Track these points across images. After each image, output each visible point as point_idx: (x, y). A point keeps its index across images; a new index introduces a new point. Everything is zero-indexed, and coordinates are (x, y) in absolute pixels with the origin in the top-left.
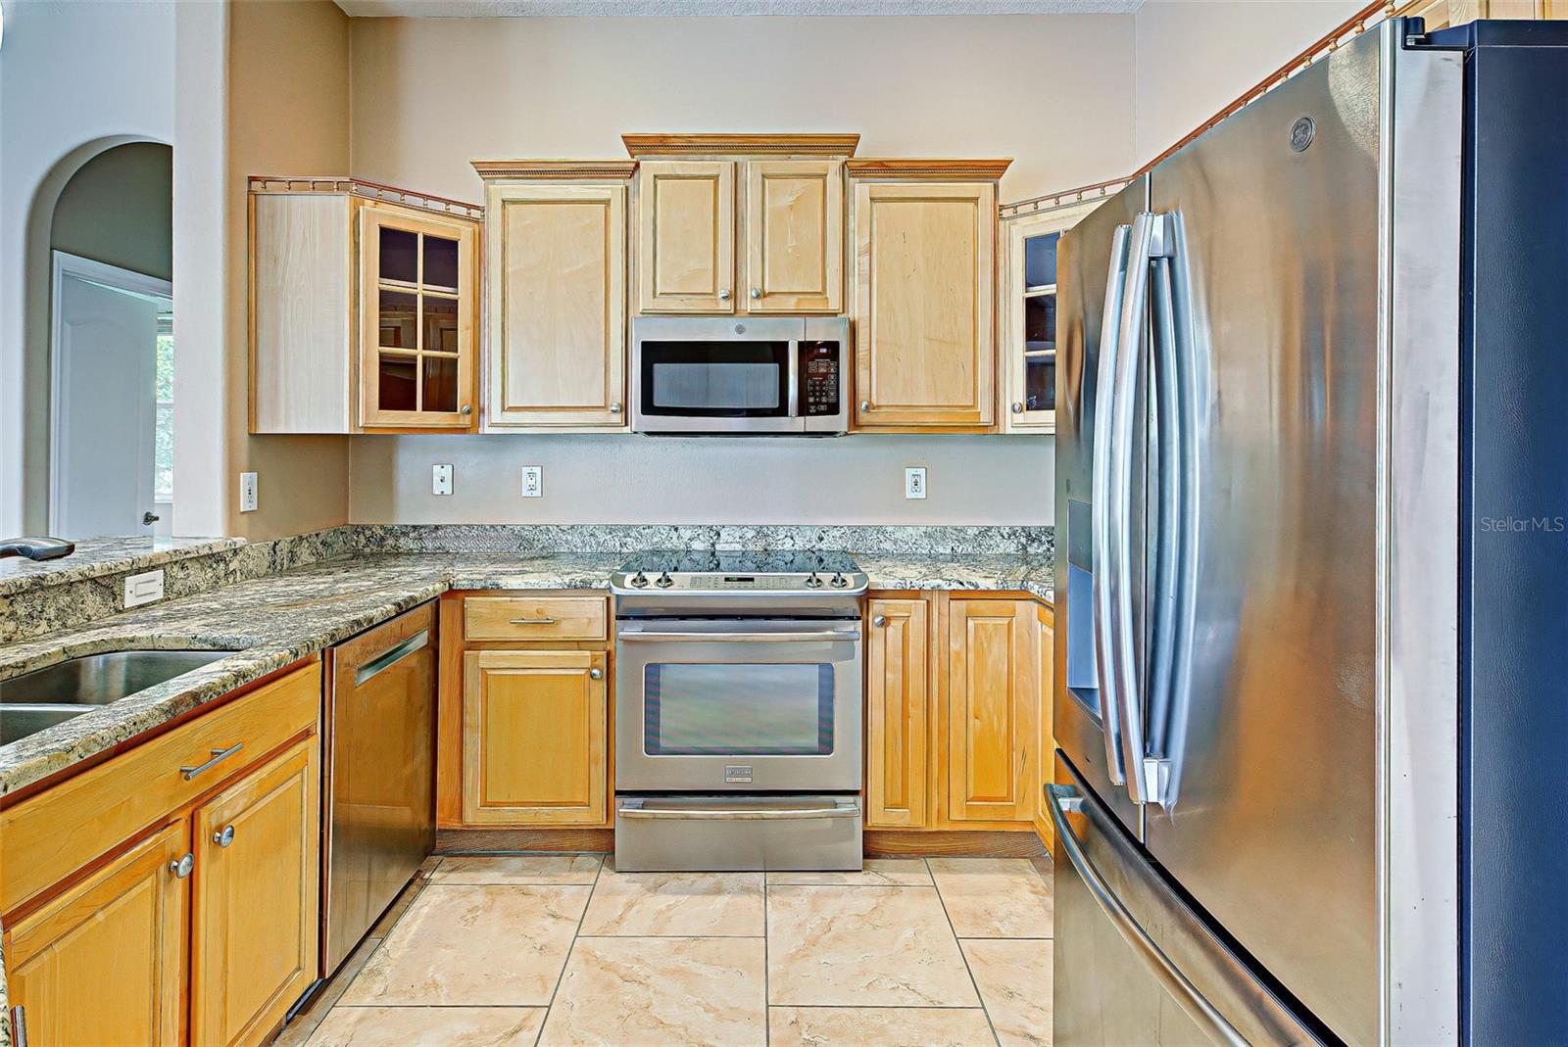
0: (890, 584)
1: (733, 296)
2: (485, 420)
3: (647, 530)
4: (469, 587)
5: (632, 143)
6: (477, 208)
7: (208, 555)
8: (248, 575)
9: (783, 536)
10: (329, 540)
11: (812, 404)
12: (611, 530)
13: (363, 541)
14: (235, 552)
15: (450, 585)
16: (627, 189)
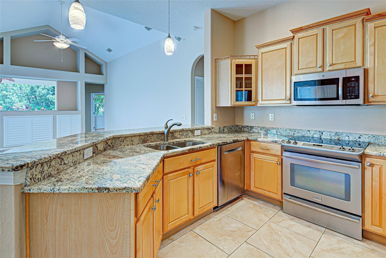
0: (374, 153)
1: (323, 67)
2: (258, 103)
3: (301, 131)
4: (251, 139)
5: (293, 31)
6: (256, 56)
7: (207, 128)
8: (215, 133)
9: (345, 136)
10: (231, 127)
11: (349, 96)
12: (291, 130)
13: (238, 128)
14: (213, 128)
15: (247, 138)
16: (291, 43)
